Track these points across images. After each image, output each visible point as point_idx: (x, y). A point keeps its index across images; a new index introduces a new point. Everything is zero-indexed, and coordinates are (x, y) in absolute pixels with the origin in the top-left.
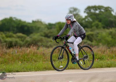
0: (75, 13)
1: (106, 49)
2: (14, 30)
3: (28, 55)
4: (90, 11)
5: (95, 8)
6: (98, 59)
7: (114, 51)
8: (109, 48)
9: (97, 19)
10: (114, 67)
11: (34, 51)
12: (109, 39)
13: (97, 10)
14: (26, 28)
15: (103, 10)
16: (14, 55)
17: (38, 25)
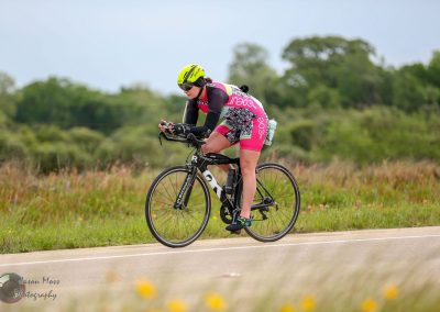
0: (253, 60)
1: (348, 172)
2: (62, 119)
3: (104, 194)
4: (300, 52)
5: (317, 44)
6: (324, 204)
7: (375, 179)
8: (360, 168)
9: (324, 78)
10: (374, 227)
11: (124, 181)
12: (364, 139)
13: (321, 50)
14: (100, 112)
15: (340, 51)
16: (61, 194)
17: (140, 101)
